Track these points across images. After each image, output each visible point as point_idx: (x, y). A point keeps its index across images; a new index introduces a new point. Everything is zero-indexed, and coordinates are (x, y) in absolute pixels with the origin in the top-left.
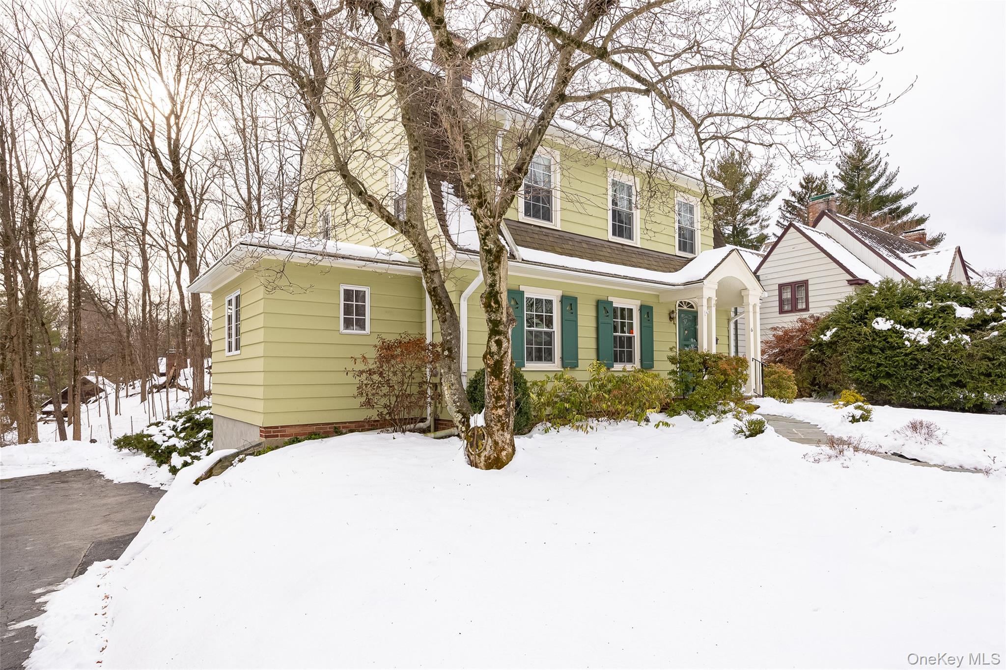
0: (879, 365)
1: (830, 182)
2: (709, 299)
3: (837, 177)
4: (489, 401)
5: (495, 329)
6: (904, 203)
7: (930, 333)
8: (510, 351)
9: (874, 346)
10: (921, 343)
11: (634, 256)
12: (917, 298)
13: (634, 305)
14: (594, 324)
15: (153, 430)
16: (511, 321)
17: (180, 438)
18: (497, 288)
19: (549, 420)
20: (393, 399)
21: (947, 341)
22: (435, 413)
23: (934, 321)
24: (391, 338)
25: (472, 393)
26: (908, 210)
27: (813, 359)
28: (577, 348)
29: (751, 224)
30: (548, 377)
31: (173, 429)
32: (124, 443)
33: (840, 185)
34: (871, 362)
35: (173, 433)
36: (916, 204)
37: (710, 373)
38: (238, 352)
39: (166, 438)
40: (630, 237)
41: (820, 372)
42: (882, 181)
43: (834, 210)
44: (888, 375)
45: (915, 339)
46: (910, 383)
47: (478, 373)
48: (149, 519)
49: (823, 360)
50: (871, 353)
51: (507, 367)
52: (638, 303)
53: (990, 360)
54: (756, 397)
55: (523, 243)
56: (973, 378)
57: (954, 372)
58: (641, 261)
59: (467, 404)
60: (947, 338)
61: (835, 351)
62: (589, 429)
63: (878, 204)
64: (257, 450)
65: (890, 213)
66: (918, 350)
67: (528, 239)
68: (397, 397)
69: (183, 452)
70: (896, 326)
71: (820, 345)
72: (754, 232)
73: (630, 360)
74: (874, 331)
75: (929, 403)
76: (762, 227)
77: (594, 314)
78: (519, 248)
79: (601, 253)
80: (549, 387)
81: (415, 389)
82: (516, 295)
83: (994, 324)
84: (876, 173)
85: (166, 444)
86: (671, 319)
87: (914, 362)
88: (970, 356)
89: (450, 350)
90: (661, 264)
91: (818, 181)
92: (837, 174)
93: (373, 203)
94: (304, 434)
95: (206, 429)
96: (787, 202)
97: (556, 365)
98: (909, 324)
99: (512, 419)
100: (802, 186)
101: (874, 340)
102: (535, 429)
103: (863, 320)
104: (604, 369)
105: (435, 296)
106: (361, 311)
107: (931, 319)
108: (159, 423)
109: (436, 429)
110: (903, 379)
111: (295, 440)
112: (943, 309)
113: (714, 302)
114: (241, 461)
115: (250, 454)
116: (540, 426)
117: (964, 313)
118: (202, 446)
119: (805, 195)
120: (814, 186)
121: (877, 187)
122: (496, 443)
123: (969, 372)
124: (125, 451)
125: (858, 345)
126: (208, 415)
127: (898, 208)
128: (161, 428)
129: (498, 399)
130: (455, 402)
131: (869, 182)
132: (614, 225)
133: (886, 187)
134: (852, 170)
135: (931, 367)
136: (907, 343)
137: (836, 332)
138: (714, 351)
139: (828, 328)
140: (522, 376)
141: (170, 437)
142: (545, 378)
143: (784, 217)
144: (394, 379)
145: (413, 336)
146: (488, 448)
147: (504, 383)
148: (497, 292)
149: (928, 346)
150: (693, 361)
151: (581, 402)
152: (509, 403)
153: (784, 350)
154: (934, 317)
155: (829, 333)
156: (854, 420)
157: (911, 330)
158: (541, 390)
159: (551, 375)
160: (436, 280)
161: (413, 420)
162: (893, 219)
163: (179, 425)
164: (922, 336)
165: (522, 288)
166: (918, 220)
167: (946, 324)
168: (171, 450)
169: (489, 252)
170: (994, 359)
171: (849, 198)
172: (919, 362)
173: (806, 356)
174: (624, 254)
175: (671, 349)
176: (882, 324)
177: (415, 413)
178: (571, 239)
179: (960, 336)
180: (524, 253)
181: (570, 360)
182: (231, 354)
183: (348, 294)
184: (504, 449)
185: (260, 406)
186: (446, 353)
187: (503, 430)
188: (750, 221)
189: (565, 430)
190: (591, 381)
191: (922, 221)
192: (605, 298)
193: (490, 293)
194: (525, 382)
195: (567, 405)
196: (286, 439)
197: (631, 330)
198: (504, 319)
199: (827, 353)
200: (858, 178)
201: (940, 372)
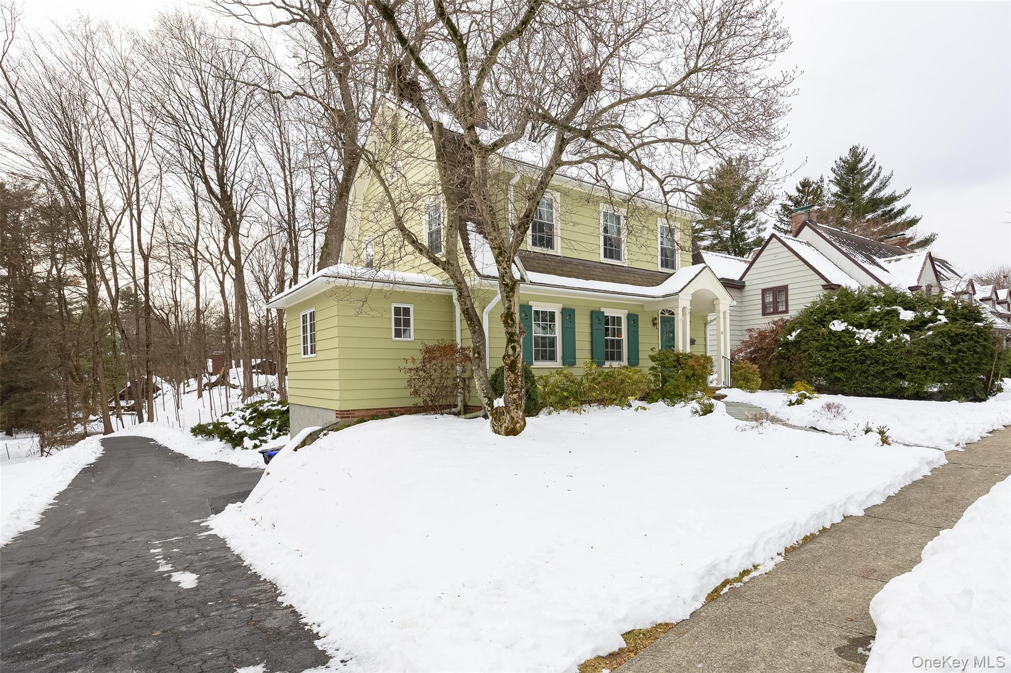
0: (834, 361)
1: (825, 186)
2: (684, 309)
3: (832, 181)
4: (507, 389)
5: (511, 339)
6: (897, 205)
7: (877, 333)
8: (521, 354)
9: (831, 345)
10: (869, 342)
11: (622, 274)
12: (868, 303)
13: (622, 314)
14: (589, 330)
15: (226, 419)
16: (522, 332)
17: (250, 425)
18: (512, 310)
19: (552, 406)
20: (434, 390)
21: (890, 340)
22: (464, 401)
23: (880, 323)
24: (431, 344)
25: (493, 384)
26: (902, 212)
27: (781, 356)
28: (575, 349)
29: (749, 228)
30: (551, 373)
31: (242, 418)
32: (200, 430)
33: (835, 189)
34: (828, 358)
35: (242, 421)
36: (909, 206)
37: (682, 368)
38: (314, 355)
39: (238, 426)
40: (619, 258)
41: (787, 367)
42: (876, 184)
43: (815, 220)
44: (842, 369)
45: (864, 338)
46: (860, 375)
47: (497, 370)
48: (264, 475)
49: (789, 357)
50: (828, 350)
51: (520, 365)
52: (626, 312)
53: (925, 355)
54: (725, 388)
55: (531, 268)
56: (911, 371)
57: (896, 366)
58: (628, 278)
59: (491, 392)
60: (890, 337)
61: (799, 349)
62: (582, 412)
63: (872, 206)
64: (336, 427)
65: (883, 215)
66: (866, 348)
67: (535, 265)
68: (437, 388)
69: (253, 437)
70: (849, 327)
71: (787, 344)
72: (751, 236)
73: (620, 358)
74: (831, 332)
75: (876, 392)
76: (759, 231)
77: (589, 322)
78: (527, 272)
79: (594, 273)
80: (552, 380)
81: (450, 383)
82: (526, 309)
83: (931, 325)
84: (870, 177)
85: (238, 431)
86: (654, 324)
87: (864, 358)
88: (909, 352)
89: (479, 353)
90: (645, 280)
91: (814, 185)
92: (832, 178)
93: (423, 249)
94: (368, 416)
95: (269, 418)
96: (784, 207)
97: (558, 363)
98: (860, 326)
99: (523, 401)
100: (798, 190)
101: (830, 339)
102: (542, 412)
103: (823, 322)
104: (595, 366)
105: (467, 314)
106: (407, 323)
107: (878, 321)
108: (231, 413)
109: (465, 413)
110: (854, 373)
111: (362, 420)
112: (889, 313)
113: (688, 311)
114: (325, 435)
115: (332, 430)
116: (545, 410)
117: (907, 315)
118: (268, 432)
119: (802, 199)
120: (810, 190)
121: (870, 190)
122: (512, 418)
123: (908, 365)
124: (200, 437)
125: (816, 344)
126: (270, 407)
127: (892, 210)
128: (233, 417)
129: (513, 387)
130: (483, 390)
131: (863, 186)
132: (605, 250)
133: (879, 190)
134: (847, 174)
135: (877, 362)
136: (857, 342)
137: (799, 333)
138: (688, 350)
139: (794, 330)
140: (531, 372)
141: (240, 425)
142: (549, 374)
143: (782, 221)
144: (435, 375)
145: (447, 342)
146: (507, 421)
147: (518, 376)
148: (512, 313)
149: (874, 344)
150: (668, 359)
151: (577, 392)
152: (521, 390)
153: (758, 349)
154: (881, 320)
155: (794, 334)
156: (791, 404)
157: (861, 331)
158: (545, 382)
159: (554, 371)
160: (468, 303)
161: (449, 406)
162: (886, 221)
163: (247, 414)
164: (870, 336)
165: (530, 303)
166: (910, 221)
167: (890, 325)
168: (243, 435)
169: (507, 285)
170: (928, 355)
171: (843, 201)
172: (867, 358)
173: (774, 353)
174: (614, 273)
175: (652, 350)
176: (838, 326)
177: (450, 401)
178: (570, 263)
179: (901, 335)
180: (532, 276)
181: (570, 359)
182: (306, 356)
183: (397, 311)
184: (518, 422)
185: (336, 395)
186: (476, 355)
187: (517, 409)
188: (747, 225)
189: (564, 413)
190: (585, 376)
191: (913, 222)
192: (598, 309)
193: (507, 314)
194: (533, 376)
195: (565, 394)
196: (356, 419)
197: (620, 335)
198: (518, 332)
199: (793, 351)
200: (853, 182)
201: (884, 366)
